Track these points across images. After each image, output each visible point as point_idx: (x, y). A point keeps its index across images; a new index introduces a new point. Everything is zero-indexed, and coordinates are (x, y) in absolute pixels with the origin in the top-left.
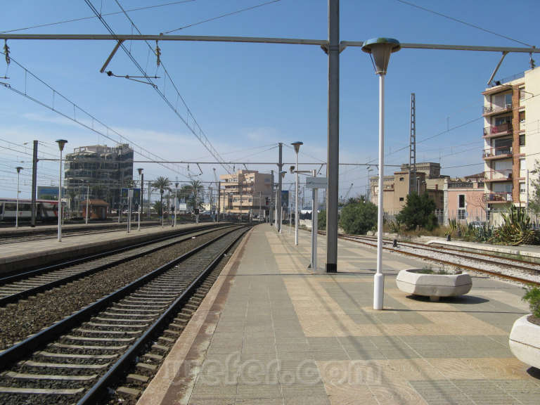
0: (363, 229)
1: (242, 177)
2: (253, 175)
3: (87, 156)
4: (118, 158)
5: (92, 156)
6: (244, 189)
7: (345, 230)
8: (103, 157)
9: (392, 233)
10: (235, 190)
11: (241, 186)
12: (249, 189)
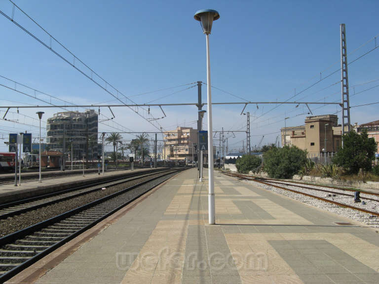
0: (288, 173)
1: (180, 133)
2: (188, 131)
3: (63, 120)
4: (87, 120)
5: (66, 119)
6: (182, 142)
7: (269, 174)
8: (75, 120)
9: (325, 177)
10: (174, 142)
11: (179, 139)
12: (186, 142)
